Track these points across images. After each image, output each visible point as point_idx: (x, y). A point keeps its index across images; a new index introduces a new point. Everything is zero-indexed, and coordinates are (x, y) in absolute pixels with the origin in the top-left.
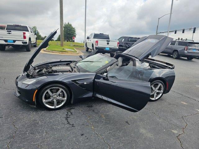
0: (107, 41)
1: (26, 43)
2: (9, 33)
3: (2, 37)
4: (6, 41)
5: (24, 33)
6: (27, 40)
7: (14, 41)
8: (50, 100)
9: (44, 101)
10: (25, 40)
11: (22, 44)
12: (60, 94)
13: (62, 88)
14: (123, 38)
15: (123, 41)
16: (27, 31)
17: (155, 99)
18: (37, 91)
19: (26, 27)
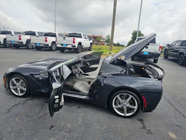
1: (75, 46)
2: (64, 39)
3: (60, 42)
4: (62, 45)
5: (74, 39)
6: (76, 44)
7: (67, 45)
8: (15, 87)
9: (11, 87)
10: (74, 44)
11: (71, 47)
12: (22, 84)
13: (22, 79)
14: (177, 41)
15: (176, 45)
16: (81, 37)
17: (125, 115)
18: (6, 78)
19: (81, 34)
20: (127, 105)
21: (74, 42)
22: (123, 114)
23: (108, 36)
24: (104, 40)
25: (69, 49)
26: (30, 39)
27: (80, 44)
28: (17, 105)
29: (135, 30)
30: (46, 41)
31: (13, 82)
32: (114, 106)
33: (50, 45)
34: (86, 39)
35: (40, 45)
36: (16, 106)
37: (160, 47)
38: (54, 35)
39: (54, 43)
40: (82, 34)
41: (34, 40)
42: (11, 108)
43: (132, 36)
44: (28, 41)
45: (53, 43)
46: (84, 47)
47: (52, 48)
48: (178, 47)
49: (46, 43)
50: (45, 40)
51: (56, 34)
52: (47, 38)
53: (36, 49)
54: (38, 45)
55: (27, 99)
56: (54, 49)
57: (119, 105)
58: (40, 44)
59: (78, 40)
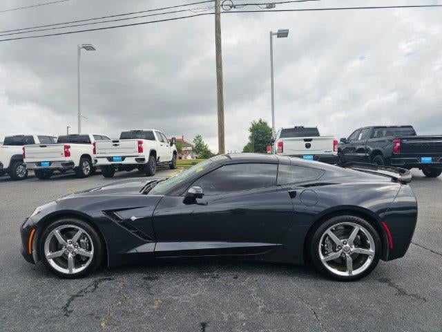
0: (305, 140)
1: (144, 159)
2: (116, 145)
3: (104, 153)
4: (110, 159)
5: (140, 143)
6: (146, 155)
7: (123, 158)
8: (60, 253)
9: (48, 254)
10: (141, 155)
11: (135, 162)
12: (82, 241)
13: (83, 227)
14: (360, 130)
15: (360, 139)
16: (153, 139)
17: (351, 275)
18: (34, 233)
19: (152, 132)
20: (352, 250)
21: (140, 150)
22: (345, 274)
23: (197, 137)
24: (190, 148)
25: (130, 167)
26: (22, 153)
27: (153, 153)
28: (77, 296)
29: (254, 121)
30: (67, 154)
31: (54, 239)
32: (322, 257)
33: (77, 164)
34: (163, 141)
35: (50, 165)
36: (76, 298)
37: (335, 143)
38: (85, 140)
39: (85, 157)
40: (154, 131)
41: (35, 155)
42: (67, 305)
43: (250, 134)
44: (17, 160)
45: (84, 159)
46: (161, 160)
47: (82, 171)
48: (364, 141)
49: (68, 159)
50: (65, 152)
51: (88, 136)
52: (69, 147)
53: (37, 179)
54: (46, 166)
55: (96, 279)
56: (86, 173)
57: (334, 254)
58: (50, 163)
59: (148, 145)
